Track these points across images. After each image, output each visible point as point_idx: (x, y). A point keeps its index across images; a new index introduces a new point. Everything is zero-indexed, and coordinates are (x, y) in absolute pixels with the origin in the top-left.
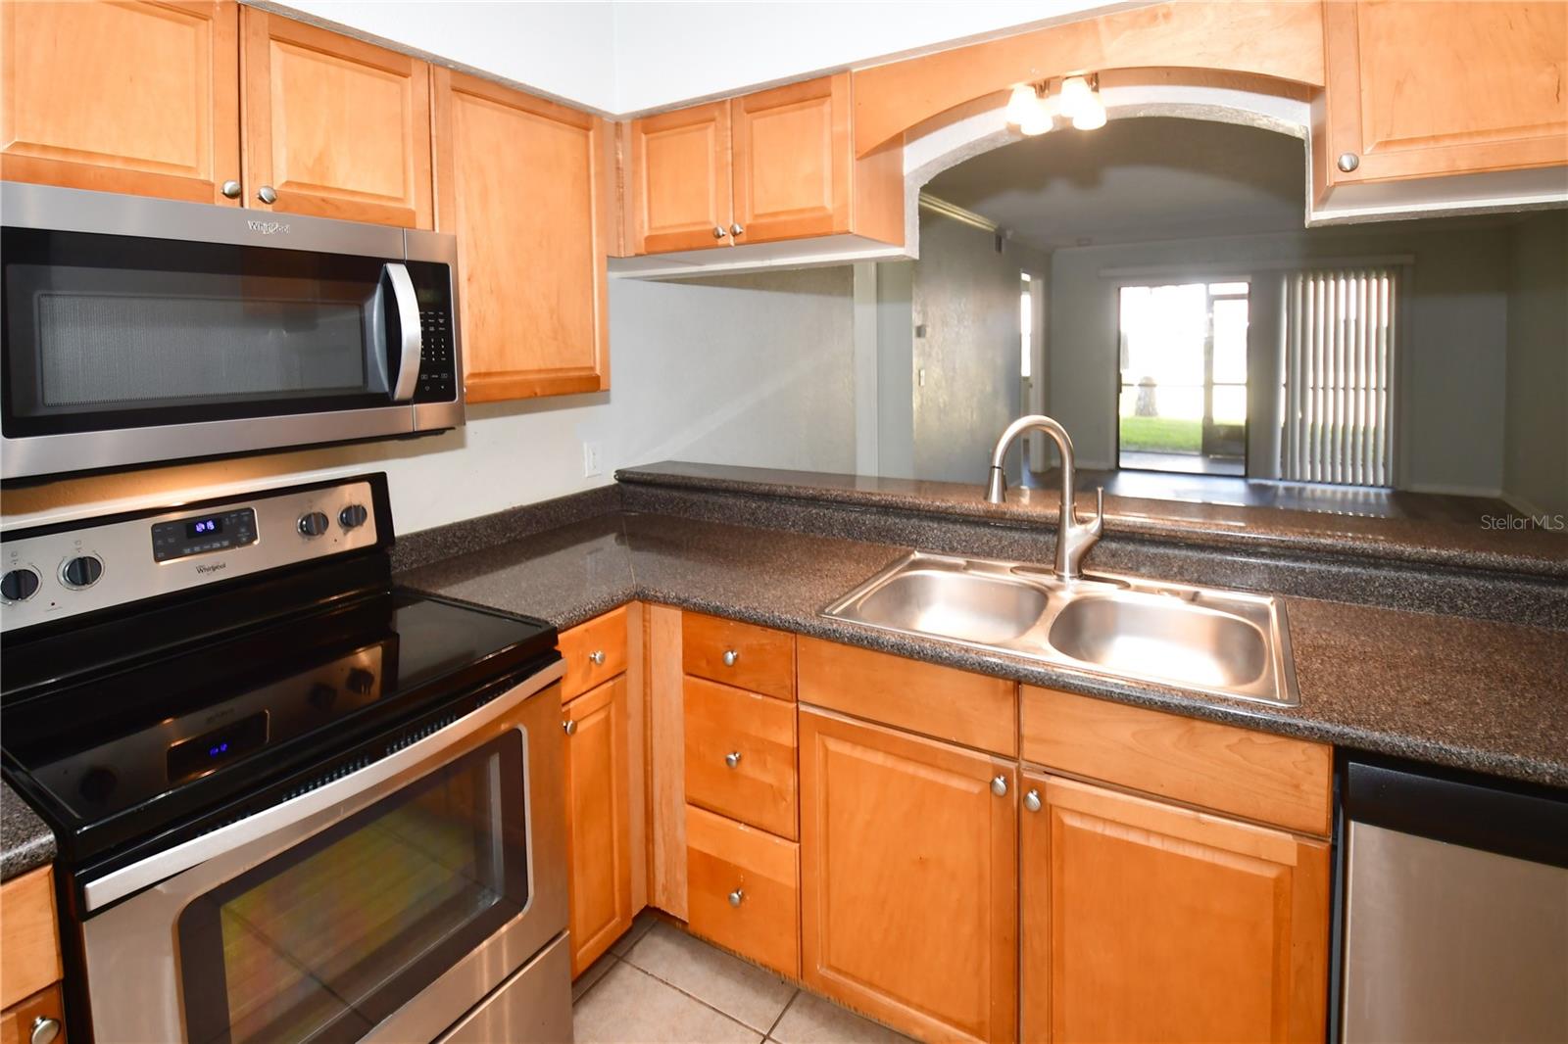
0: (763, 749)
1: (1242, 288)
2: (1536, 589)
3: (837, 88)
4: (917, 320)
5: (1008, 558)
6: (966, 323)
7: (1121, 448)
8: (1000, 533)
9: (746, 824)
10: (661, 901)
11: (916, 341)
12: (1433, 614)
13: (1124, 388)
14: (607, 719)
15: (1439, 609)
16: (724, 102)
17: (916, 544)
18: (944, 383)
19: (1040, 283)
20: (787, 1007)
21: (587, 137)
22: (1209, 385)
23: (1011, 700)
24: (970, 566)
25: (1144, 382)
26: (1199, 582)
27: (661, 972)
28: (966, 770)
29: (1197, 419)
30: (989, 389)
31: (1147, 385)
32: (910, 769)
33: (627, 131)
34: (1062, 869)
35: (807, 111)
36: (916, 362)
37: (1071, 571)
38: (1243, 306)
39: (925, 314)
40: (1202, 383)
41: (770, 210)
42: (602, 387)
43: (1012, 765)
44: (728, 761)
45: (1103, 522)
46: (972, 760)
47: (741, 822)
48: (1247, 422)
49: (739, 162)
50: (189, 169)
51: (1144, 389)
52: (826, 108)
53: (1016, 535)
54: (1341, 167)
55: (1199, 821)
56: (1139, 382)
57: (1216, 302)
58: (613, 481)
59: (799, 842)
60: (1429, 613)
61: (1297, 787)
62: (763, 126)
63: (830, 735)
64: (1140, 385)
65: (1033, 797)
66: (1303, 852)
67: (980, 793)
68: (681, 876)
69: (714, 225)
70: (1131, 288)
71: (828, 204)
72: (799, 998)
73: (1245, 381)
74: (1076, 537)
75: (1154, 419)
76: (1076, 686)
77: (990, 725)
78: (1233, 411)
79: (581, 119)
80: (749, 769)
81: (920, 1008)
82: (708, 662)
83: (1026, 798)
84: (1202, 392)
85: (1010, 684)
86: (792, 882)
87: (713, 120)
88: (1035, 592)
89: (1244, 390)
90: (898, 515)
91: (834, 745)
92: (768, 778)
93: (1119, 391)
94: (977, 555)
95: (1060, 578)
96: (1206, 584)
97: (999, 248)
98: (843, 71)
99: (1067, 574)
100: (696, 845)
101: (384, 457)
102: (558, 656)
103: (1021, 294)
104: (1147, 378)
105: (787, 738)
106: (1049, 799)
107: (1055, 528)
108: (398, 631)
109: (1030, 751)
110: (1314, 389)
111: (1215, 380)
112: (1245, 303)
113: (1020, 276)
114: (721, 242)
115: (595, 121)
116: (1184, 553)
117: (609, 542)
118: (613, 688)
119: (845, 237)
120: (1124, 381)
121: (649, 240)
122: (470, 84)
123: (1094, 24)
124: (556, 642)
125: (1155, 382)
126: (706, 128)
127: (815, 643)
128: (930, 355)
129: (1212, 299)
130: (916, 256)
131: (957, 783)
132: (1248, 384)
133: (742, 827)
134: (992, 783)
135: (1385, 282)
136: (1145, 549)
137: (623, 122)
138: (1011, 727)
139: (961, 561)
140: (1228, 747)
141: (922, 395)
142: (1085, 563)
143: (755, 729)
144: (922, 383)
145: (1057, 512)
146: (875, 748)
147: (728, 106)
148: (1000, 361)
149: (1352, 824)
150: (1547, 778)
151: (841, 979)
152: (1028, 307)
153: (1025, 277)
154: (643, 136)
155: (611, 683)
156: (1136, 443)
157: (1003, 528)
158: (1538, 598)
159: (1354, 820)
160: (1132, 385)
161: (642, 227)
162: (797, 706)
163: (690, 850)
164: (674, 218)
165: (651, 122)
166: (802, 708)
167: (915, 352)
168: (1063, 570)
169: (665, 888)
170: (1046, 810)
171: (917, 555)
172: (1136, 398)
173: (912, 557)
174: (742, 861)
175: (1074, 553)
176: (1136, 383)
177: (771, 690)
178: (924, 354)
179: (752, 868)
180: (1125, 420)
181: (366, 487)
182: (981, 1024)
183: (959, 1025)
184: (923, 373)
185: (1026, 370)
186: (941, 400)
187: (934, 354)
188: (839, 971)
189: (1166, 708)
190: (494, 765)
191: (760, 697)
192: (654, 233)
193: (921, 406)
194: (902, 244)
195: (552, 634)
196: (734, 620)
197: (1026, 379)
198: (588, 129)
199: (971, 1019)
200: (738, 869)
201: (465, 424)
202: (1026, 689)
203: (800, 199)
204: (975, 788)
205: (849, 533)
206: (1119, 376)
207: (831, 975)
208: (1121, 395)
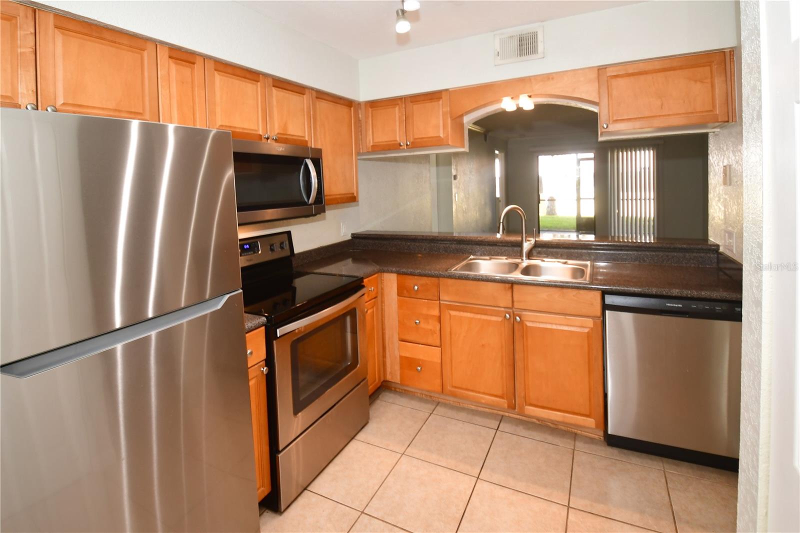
0: (427, 317)
1: (591, 155)
2: (667, 254)
3: (444, 95)
4: (454, 173)
5: (504, 256)
6: (473, 173)
7: (540, 229)
8: (501, 248)
9: (422, 344)
10: (389, 378)
11: (454, 182)
12: (638, 263)
13: (541, 202)
14: (373, 312)
15: (640, 261)
16: (402, 98)
17: (471, 254)
18: (465, 200)
19: (503, 154)
20: (437, 406)
21: (351, 109)
22: (579, 199)
23: (510, 291)
24: (490, 259)
25: (550, 199)
26: (567, 259)
27: (391, 401)
28: (497, 314)
29: (574, 215)
30: (483, 203)
31: (552, 200)
32: (479, 316)
33: (363, 107)
34: (527, 339)
35: (433, 103)
36: (454, 190)
37: (526, 257)
38: (592, 163)
39: (457, 170)
40: (576, 198)
41: (420, 137)
42: (357, 200)
43: (511, 311)
44: (416, 323)
45: (536, 240)
46: (498, 311)
47: (419, 344)
48: (595, 216)
49: (407, 120)
50: (255, 130)
51: (550, 202)
52: (441, 102)
53: (507, 248)
54: (603, 127)
55: (566, 318)
56: (548, 199)
57: (581, 162)
58: (350, 238)
59: (441, 347)
60: (637, 263)
61: (592, 304)
62: (416, 107)
63: (451, 310)
64: (548, 200)
65: (518, 318)
66: (595, 324)
67: (502, 321)
68: (397, 367)
69: (399, 142)
70: (543, 156)
71: (442, 135)
72: (440, 404)
73: (593, 197)
74: (527, 246)
75: (555, 216)
76: (530, 283)
77: (504, 299)
78: (589, 211)
79: (349, 103)
80: (423, 325)
81: (484, 393)
82: (407, 291)
83: (516, 318)
84: (576, 202)
85: (510, 285)
86: (439, 361)
87: (398, 104)
88: (514, 265)
89: (593, 201)
90: (465, 244)
91: (453, 313)
92: (430, 327)
93: (539, 203)
94: (493, 255)
95: (522, 260)
96: (569, 259)
97: (486, 140)
98: (447, 90)
99: (524, 258)
100: (403, 354)
101: (290, 225)
102: (363, 287)
103: (495, 159)
104: (551, 197)
105: (436, 312)
106: (522, 319)
107: (520, 245)
108: (296, 286)
109: (516, 305)
110: (623, 200)
111: (581, 197)
112: (592, 162)
113: (494, 152)
114: (401, 148)
115: (353, 104)
116: (562, 250)
117: (350, 261)
118: (375, 302)
119: (447, 145)
120: (541, 198)
121: (372, 146)
122: (321, 95)
123: (530, 79)
124: (363, 282)
125: (555, 199)
126: (395, 107)
127: (446, 280)
128: (459, 188)
129: (579, 161)
130: (468, 151)
131: (494, 318)
132: (594, 199)
133: (420, 345)
134: (505, 316)
135: (652, 152)
136: (550, 250)
137: (361, 103)
138: (510, 298)
139: (488, 258)
140: (574, 296)
141: (456, 205)
142: (530, 255)
143: (425, 311)
144: (457, 200)
145: (520, 239)
146: (466, 311)
147: (404, 100)
148: (487, 190)
149: (607, 312)
150: (654, 292)
151: (456, 390)
152: (498, 165)
153: (497, 152)
154: (370, 109)
155: (374, 300)
156: (547, 227)
157: (502, 246)
158: (667, 256)
159: (608, 310)
160: (544, 200)
161: (370, 142)
162: (440, 303)
163: (401, 357)
164: (382, 138)
165: (373, 104)
166: (442, 302)
167: (453, 186)
168: (523, 257)
169: (391, 373)
170: (521, 322)
171: (472, 257)
172: (547, 206)
173: (470, 257)
174: (421, 357)
175: (527, 251)
176: (547, 199)
177: (430, 297)
178: (458, 188)
179: (424, 359)
180: (541, 217)
181: (286, 235)
182: (503, 394)
183: (496, 396)
184: (456, 195)
185: (498, 195)
186: (464, 207)
187: (461, 187)
188: (456, 387)
189: (556, 286)
190: (348, 319)
191: (426, 301)
192: (375, 144)
193: (456, 210)
194: (463, 147)
195: (361, 279)
196: (418, 276)
197: (498, 198)
198: (351, 107)
199: (499, 393)
200: (419, 360)
201: (325, 212)
202: (515, 287)
203: (432, 133)
204: (500, 319)
205: (446, 251)
206: (539, 196)
207: (454, 389)
208: (540, 205)
